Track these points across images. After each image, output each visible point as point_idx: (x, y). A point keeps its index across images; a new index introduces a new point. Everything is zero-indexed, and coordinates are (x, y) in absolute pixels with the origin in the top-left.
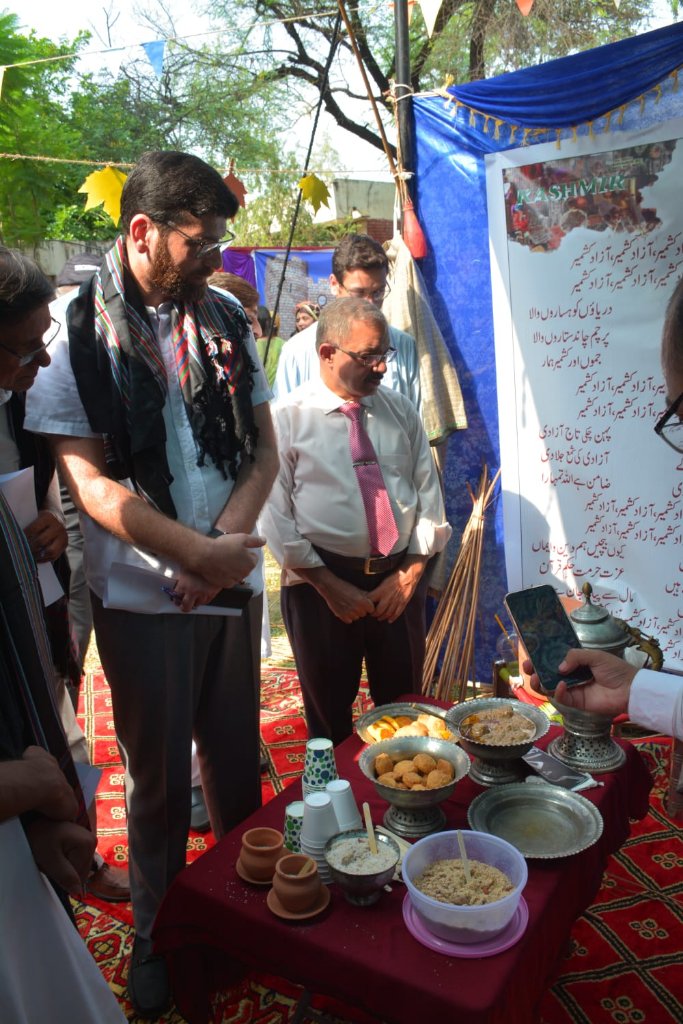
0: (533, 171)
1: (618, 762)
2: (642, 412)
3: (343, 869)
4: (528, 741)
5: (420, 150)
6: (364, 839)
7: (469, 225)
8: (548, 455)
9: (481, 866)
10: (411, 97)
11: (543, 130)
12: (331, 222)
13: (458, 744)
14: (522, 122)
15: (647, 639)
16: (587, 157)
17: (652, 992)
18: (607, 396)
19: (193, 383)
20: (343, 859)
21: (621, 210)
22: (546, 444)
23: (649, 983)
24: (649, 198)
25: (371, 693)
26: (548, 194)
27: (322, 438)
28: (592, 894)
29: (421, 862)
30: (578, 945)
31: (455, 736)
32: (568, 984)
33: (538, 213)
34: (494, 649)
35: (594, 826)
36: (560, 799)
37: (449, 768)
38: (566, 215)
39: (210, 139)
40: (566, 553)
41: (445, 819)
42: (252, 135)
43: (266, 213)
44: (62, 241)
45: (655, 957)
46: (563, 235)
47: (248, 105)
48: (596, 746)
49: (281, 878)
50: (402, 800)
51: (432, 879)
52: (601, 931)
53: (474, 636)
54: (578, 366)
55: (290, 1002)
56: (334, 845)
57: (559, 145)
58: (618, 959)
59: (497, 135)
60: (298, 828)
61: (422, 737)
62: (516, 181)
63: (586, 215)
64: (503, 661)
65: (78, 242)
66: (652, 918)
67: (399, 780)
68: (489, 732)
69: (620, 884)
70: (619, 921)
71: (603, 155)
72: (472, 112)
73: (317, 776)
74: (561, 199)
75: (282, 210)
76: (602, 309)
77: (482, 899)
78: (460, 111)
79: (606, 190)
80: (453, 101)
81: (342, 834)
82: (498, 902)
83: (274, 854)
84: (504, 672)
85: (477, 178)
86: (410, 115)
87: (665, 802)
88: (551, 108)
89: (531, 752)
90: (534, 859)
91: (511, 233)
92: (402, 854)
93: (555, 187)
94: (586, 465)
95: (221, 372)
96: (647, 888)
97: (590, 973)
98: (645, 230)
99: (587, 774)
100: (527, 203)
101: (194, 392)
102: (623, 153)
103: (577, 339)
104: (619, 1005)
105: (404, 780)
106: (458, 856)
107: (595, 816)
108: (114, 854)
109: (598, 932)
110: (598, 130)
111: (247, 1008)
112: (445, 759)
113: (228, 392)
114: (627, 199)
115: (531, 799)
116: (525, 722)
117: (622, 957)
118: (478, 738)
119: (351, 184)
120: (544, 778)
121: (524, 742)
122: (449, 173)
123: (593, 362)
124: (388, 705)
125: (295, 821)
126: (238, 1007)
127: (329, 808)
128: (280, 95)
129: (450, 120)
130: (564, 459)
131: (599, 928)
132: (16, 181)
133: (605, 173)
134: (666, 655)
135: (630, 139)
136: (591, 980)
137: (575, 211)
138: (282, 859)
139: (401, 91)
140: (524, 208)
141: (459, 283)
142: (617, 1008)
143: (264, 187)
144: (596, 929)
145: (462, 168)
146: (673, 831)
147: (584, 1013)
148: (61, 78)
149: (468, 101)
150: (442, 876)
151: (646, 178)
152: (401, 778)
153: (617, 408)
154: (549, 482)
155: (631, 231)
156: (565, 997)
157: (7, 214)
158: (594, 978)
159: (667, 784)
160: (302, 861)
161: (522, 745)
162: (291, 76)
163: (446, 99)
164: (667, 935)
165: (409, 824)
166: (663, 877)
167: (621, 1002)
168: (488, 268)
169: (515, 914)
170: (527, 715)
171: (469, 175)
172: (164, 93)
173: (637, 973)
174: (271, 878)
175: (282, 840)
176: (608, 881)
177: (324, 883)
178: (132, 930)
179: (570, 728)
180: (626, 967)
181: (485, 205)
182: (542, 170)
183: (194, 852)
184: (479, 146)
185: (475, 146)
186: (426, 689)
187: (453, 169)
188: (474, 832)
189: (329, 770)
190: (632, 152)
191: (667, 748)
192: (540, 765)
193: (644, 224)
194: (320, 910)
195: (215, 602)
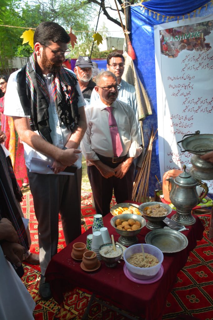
0: (170, 31)
1: (193, 223)
2: (203, 110)
3: (104, 256)
4: (165, 216)
5: (133, 24)
6: (112, 246)
7: (148, 49)
8: (173, 124)
9: (149, 255)
10: (130, 6)
11: (173, 17)
12: (105, 51)
13: (142, 216)
14: (166, 14)
15: (204, 183)
16: (188, 26)
17: (202, 293)
18: (192, 105)
19: (58, 100)
20: (105, 253)
21: (198, 44)
22: (172, 121)
23: (201, 291)
24: (208, 39)
25: (116, 200)
26: (174, 39)
27: (99, 118)
28: (184, 263)
29: (130, 254)
30: (179, 279)
31: (142, 214)
32: (176, 291)
33: (171, 45)
34: (155, 186)
35: (185, 243)
36: (175, 234)
37: (139, 224)
38: (180, 45)
39: (66, 23)
40: (178, 156)
41: (138, 240)
42: (80, 22)
43: (84, 48)
44: (20, 57)
45: (203, 283)
46: (179, 52)
47: (78, 12)
48: (186, 217)
49: (85, 258)
50: (124, 234)
51: (133, 259)
52: (187, 275)
53: (149, 182)
54: (183, 96)
55: (89, 296)
56: (102, 248)
57: (178, 22)
58: (192, 283)
59: (158, 19)
60: (91, 242)
61: (131, 214)
62: (164, 34)
63: (187, 46)
64: (158, 190)
65: (25, 57)
66: (203, 271)
67: (123, 228)
68: (152, 212)
69: (193, 260)
70: (192, 272)
71: (193, 25)
72: (150, 11)
73: (97, 226)
74: (179, 40)
75: (90, 47)
76: (191, 77)
77: (149, 266)
78: (146, 11)
79: (193, 37)
80: (144, 7)
81: (105, 245)
82: (154, 267)
83: (83, 251)
84: (158, 194)
85: (151, 33)
86: (129, 13)
87: (208, 235)
88: (176, 9)
89: (165, 219)
90: (166, 253)
91: (162, 52)
92: (124, 251)
93: (176, 36)
94: (185, 127)
95: (67, 96)
96: (201, 261)
97: (183, 288)
98: (206, 50)
99: (183, 226)
100: (168, 42)
101: (58, 103)
102: (199, 24)
103: (183, 86)
104: (191, 297)
105: (125, 227)
106: (141, 252)
107: (186, 239)
108: (35, 250)
109: (186, 275)
110: (192, 16)
111: (76, 297)
112: (138, 221)
113: (70, 102)
114: (200, 40)
115: (165, 234)
116: (164, 209)
117: (193, 283)
118: (149, 214)
119: (112, 39)
120: (170, 227)
121: (163, 216)
122: (142, 32)
123: (188, 94)
124: (121, 204)
125: (90, 240)
126: (73, 297)
127: (100, 236)
128: (89, 9)
129: (143, 14)
130: (178, 126)
131: (186, 274)
132: (5, 37)
133: (193, 31)
134: (209, 189)
135: (202, 19)
136: (183, 290)
137: (183, 44)
138: (86, 252)
139: (127, 4)
140: (166, 43)
141: (145, 69)
142: (191, 298)
143: (84, 39)
144: (185, 274)
145: (146, 30)
146: (210, 244)
147: (181, 300)
148: (18, 3)
149: (148, 7)
150: (136, 258)
151: (207, 33)
152: (124, 227)
153: (195, 109)
154: (173, 133)
155: (201, 51)
156: (175, 295)
157: (2, 48)
158: (184, 289)
159: (209, 229)
160: (92, 253)
161: (163, 217)
162: (92, 3)
163: (141, 7)
164: (207, 276)
165: (126, 241)
166: (206, 258)
167: (192, 296)
168: (154, 63)
169: (159, 271)
170: (165, 207)
171: (148, 32)
172: (51, 8)
173: (198, 288)
174: (82, 258)
175: (86, 247)
176: (189, 259)
177: (99, 260)
178: (41, 273)
179: (178, 211)
180: (194, 286)
181: (154, 42)
182: (173, 31)
183: (60, 249)
184: (152, 23)
185: (151, 23)
186: (133, 199)
187: (143, 30)
188: (147, 244)
189: (101, 224)
190: (202, 24)
191: (209, 218)
192: (169, 223)
193: (206, 48)
194: (97, 269)
195: (65, 171)
